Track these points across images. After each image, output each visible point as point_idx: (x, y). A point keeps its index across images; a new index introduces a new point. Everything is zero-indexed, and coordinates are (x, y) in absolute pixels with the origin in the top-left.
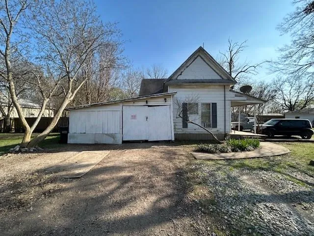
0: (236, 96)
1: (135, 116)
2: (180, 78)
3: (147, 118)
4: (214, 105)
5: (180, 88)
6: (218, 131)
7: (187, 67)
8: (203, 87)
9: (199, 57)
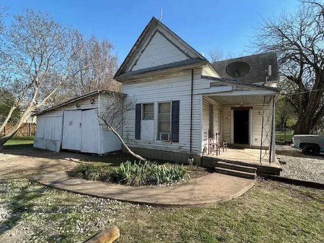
0: (212, 85)
1: (72, 122)
2: (135, 69)
3: (81, 125)
4: (176, 105)
5: (135, 82)
6: (180, 147)
7: (142, 52)
8: (162, 77)
9: (157, 33)
